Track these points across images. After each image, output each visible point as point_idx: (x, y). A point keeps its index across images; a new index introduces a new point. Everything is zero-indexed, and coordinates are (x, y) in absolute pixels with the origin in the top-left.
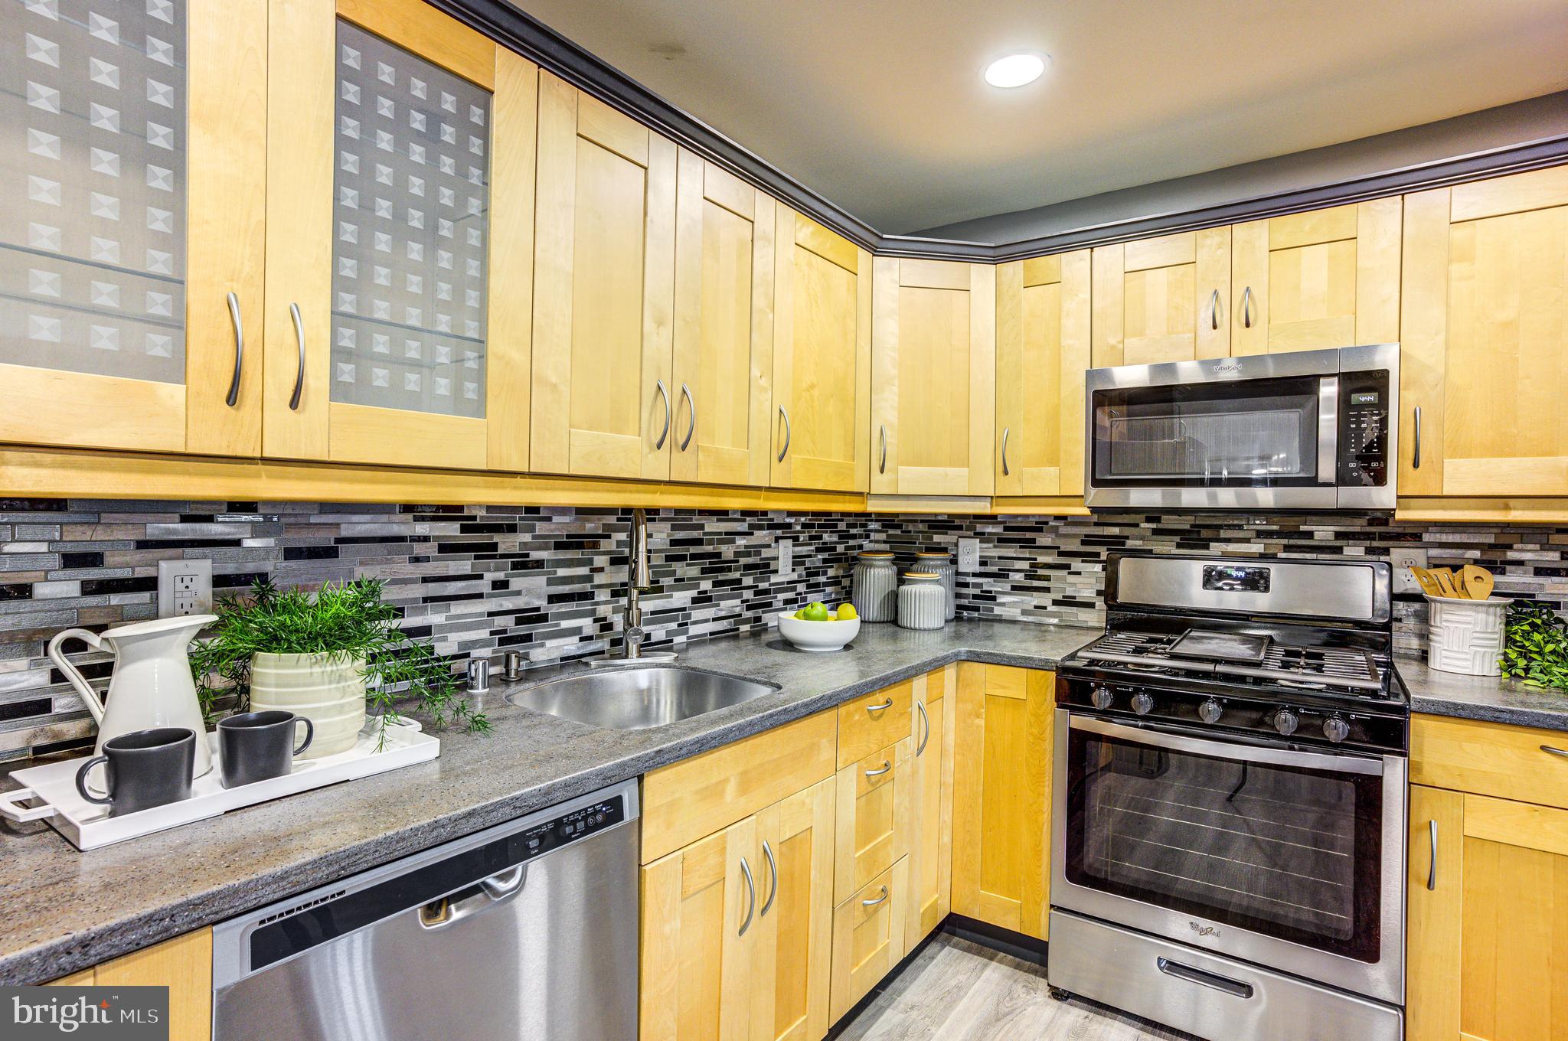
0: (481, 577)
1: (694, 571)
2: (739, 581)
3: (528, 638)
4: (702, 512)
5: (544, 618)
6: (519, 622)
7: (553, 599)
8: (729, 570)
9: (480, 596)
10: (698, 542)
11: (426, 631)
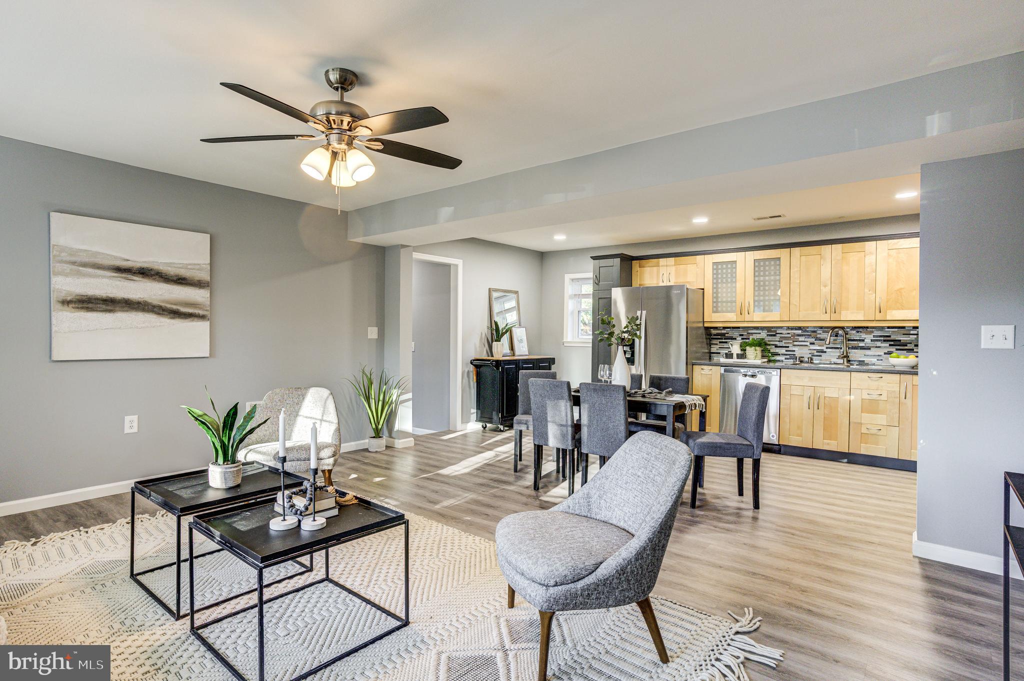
0: (807, 341)
1: (887, 345)
2: (913, 350)
3: (820, 356)
4: (889, 328)
5: (825, 352)
6: (817, 352)
7: (827, 348)
8: (906, 346)
9: (807, 345)
10: (890, 336)
11: (794, 351)
